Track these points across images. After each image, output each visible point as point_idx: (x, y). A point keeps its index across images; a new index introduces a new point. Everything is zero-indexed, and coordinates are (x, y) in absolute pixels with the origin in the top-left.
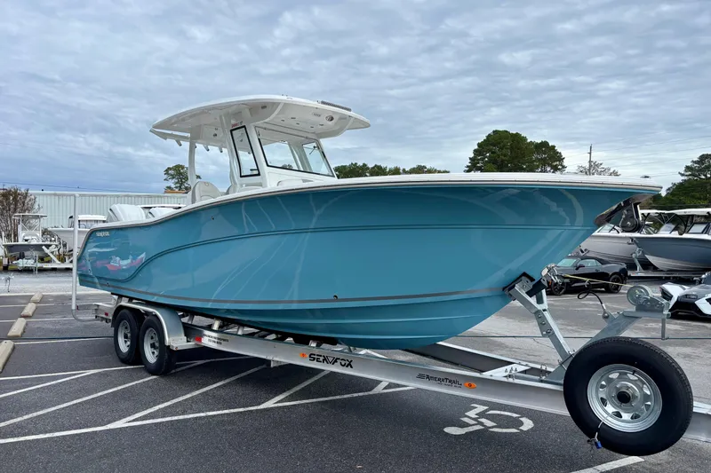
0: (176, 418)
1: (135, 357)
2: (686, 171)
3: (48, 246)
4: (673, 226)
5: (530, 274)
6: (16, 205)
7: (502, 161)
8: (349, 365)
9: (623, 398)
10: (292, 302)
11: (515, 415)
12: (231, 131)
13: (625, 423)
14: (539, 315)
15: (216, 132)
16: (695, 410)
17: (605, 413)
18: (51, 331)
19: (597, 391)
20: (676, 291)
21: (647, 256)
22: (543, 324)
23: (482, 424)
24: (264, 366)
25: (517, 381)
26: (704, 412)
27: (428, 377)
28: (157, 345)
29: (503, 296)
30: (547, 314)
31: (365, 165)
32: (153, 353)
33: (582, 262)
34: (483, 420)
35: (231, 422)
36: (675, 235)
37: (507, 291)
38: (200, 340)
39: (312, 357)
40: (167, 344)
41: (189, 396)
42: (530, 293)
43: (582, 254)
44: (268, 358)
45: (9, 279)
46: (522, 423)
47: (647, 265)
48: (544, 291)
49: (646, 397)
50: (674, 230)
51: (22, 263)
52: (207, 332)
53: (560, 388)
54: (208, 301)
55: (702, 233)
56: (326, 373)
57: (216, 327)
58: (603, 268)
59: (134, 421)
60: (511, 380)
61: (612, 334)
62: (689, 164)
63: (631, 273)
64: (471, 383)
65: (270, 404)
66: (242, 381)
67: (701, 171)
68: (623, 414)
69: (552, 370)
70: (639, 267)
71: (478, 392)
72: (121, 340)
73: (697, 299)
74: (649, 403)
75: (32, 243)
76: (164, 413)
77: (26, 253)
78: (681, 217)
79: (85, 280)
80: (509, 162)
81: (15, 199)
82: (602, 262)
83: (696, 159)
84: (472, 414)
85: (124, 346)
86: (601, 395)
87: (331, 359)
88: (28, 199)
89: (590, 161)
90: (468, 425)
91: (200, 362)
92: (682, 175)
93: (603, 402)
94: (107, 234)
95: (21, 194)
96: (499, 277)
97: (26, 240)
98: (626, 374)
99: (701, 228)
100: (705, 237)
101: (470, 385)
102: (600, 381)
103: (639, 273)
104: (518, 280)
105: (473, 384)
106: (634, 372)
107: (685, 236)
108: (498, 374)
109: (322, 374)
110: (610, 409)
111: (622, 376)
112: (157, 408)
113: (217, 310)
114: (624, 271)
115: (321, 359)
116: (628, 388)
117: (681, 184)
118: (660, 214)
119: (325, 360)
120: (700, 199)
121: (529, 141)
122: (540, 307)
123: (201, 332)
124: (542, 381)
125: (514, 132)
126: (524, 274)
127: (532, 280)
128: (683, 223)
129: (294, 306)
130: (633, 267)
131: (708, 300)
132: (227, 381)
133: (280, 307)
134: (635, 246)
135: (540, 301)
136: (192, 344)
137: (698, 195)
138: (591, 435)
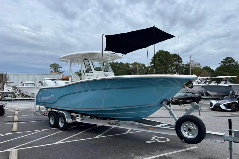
0: (73, 141)
1: (56, 125)
2: (221, 63)
3: (16, 92)
4: (215, 82)
5: (167, 99)
6: (2, 78)
7: (162, 61)
8: (120, 125)
9: (190, 130)
10: (102, 108)
11: (165, 138)
12: (84, 60)
13: (190, 136)
14: (169, 110)
15: (78, 60)
16: (206, 132)
17: (186, 134)
18: (26, 119)
19: (183, 129)
20: (214, 102)
21: (207, 91)
22: (171, 113)
23: (156, 140)
24: (95, 126)
25: (164, 127)
26: (209, 133)
27: (141, 127)
28: (63, 122)
29: (160, 105)
30: (171, 110)
31: (117, 62)
32: (62, 124)
33: (187, 94)
34: (156, 139)
35: (88, 142)
36: (216, 84)
37: (161, 104)
38: (76, 120)
39: (109, 124)
40: (66, 121)
41: (74, 135)
42: (167, 104)
43: (187, 91)
44: (97, 124)
45: (6, 103)
46: (167, 140)
47: (207, 94)
48: (171, 104)
49: (195, 130)
50: (216, 83)
51: (7, 98)
52: (77, 117)
53: (175, 129)
54: (77, 108)
55: (224, 84)
56: (113, 128)
57: (80, 116)
58: (193, 95)
59: (61, 142)
60: (163, 127)
61: (187, 114)
62: (222, 60)
63: (202, 97)
64: (152, 128)
65: (97, 137)
66: (88, 131)
67: (226, 62)
68: (190, 134)
69: (173, 124)
70: (205, 95)
71: (154, 131)
72: (51, 121)
73: (220, 104)
74: (195, 131)
75: (10, 91)
76: (69, 140)
77: (8, 95)
78: (218, 79)
79: (38, 103)
80: (164, 60)
81: (2, 76)
82: (193, 94)
83: (225, 59)
84: (153, 138)
85: (52, 123)
86: (185, 130)
87: (114, 124)
88: (6, 77)
89: (190, 60)
90: (152, 141)
91: (74, 127)
92: (220, 64)
93: (185, 131)
94: (46, 90)
95: (5, 75)
96: (159, 100)
97: (8, 91)
98: (190, 124)
99: (223, 82)
100: (225, 85)
101: (152, 129)
102: (184, 126)
103: (205, 97)
104: (164, 101)
105: (153, 129)
106: (192, 123)
107: (219, 85)
108: (160, 126)
109: (112, 128)
110: (187, 133)
111: (189, 125)
112: (66, 139)
113: (80, 111)
114: (200, 96)
115: (112, 124)
116: (191, 127)
117: (220, 67)
118: (211, 78)
119: (113, 124)
120: (226, 72)
121: (170, 54)
122: (170, 108)
123: (76, 118)
124: (171, 127)
125: (166, 51)
126: (165, 100)
127: (167, 101)
128: (219, 81)
129: (103, 109)
130: (203, 95)
131: (223, 105)
132: (84, 131)
133: (99, 110)
134: (203, 88)
135: (170, 106)
136: (73, 121)
137: (225, 70)
138: (182, 140)
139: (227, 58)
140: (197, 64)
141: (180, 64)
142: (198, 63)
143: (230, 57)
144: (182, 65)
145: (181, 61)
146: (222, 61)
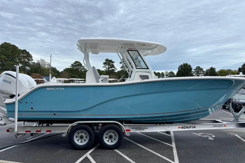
27: (216, 126)
87: (189, 127)
139: (76, 62)
140: (48, 65)
141: (30, 62)
142: (48, 63)
143: (78, 62)
144: (32, 63)
145: (32, 59)
146: (72, 64)
